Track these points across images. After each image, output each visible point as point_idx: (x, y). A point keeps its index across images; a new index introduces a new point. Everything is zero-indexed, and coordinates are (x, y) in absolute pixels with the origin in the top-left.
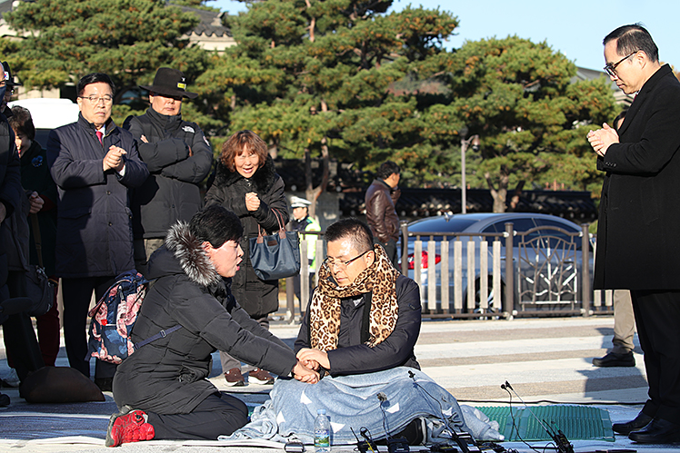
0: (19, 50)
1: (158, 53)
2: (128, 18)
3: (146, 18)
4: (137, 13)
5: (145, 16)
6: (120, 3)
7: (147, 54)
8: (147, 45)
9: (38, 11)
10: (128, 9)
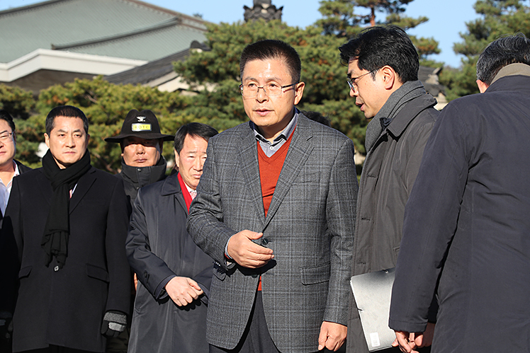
0: (189, 106)
1: (350, 114)
2: (316, 72)
3: (338, 72)
4: (327, 66)
5: (335, 70)
6: (308, 54)
7: (337, 115)
8: (336, 104)
9: (212, 62)
10: (316, 62)
